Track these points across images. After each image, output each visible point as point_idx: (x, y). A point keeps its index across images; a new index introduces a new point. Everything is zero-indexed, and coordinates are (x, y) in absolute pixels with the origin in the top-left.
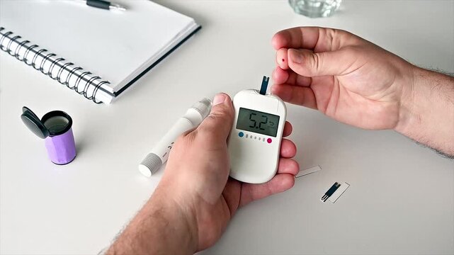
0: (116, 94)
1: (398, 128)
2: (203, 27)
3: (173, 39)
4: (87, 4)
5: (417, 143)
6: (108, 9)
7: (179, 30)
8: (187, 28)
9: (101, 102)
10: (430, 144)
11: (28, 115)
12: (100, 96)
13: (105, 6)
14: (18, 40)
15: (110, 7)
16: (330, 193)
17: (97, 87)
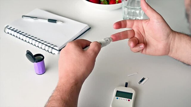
0: (60, 50)
1: (169, 55)
2: (91, 28)
3: (80, 32)
4: (48, 21)
5: (176, 60)
6: (56, 22)
7: (83, 28)
8: (85, 28)
9: (54, 54)
10: (180, 60)
11: (29, 53)
12: (54, 51)
13: (55, 21)
14: (23, 34)
15: (57, 22)
16: (141, 81)
17: (53, 48)
